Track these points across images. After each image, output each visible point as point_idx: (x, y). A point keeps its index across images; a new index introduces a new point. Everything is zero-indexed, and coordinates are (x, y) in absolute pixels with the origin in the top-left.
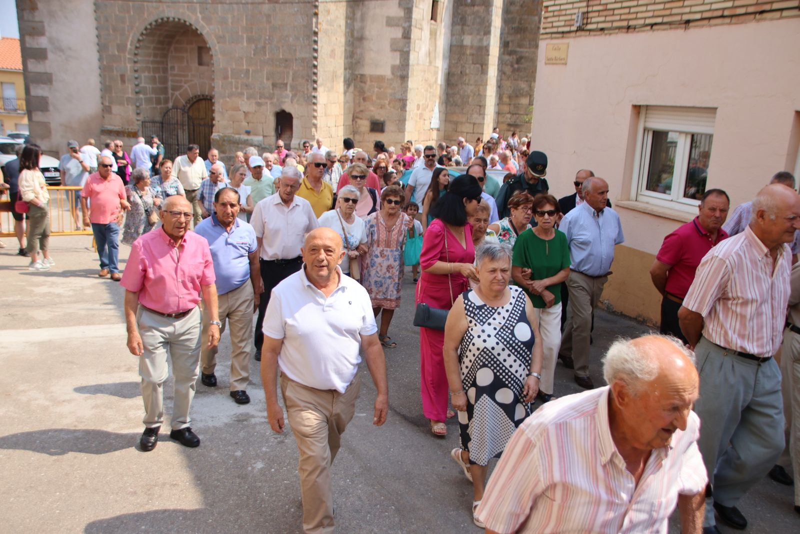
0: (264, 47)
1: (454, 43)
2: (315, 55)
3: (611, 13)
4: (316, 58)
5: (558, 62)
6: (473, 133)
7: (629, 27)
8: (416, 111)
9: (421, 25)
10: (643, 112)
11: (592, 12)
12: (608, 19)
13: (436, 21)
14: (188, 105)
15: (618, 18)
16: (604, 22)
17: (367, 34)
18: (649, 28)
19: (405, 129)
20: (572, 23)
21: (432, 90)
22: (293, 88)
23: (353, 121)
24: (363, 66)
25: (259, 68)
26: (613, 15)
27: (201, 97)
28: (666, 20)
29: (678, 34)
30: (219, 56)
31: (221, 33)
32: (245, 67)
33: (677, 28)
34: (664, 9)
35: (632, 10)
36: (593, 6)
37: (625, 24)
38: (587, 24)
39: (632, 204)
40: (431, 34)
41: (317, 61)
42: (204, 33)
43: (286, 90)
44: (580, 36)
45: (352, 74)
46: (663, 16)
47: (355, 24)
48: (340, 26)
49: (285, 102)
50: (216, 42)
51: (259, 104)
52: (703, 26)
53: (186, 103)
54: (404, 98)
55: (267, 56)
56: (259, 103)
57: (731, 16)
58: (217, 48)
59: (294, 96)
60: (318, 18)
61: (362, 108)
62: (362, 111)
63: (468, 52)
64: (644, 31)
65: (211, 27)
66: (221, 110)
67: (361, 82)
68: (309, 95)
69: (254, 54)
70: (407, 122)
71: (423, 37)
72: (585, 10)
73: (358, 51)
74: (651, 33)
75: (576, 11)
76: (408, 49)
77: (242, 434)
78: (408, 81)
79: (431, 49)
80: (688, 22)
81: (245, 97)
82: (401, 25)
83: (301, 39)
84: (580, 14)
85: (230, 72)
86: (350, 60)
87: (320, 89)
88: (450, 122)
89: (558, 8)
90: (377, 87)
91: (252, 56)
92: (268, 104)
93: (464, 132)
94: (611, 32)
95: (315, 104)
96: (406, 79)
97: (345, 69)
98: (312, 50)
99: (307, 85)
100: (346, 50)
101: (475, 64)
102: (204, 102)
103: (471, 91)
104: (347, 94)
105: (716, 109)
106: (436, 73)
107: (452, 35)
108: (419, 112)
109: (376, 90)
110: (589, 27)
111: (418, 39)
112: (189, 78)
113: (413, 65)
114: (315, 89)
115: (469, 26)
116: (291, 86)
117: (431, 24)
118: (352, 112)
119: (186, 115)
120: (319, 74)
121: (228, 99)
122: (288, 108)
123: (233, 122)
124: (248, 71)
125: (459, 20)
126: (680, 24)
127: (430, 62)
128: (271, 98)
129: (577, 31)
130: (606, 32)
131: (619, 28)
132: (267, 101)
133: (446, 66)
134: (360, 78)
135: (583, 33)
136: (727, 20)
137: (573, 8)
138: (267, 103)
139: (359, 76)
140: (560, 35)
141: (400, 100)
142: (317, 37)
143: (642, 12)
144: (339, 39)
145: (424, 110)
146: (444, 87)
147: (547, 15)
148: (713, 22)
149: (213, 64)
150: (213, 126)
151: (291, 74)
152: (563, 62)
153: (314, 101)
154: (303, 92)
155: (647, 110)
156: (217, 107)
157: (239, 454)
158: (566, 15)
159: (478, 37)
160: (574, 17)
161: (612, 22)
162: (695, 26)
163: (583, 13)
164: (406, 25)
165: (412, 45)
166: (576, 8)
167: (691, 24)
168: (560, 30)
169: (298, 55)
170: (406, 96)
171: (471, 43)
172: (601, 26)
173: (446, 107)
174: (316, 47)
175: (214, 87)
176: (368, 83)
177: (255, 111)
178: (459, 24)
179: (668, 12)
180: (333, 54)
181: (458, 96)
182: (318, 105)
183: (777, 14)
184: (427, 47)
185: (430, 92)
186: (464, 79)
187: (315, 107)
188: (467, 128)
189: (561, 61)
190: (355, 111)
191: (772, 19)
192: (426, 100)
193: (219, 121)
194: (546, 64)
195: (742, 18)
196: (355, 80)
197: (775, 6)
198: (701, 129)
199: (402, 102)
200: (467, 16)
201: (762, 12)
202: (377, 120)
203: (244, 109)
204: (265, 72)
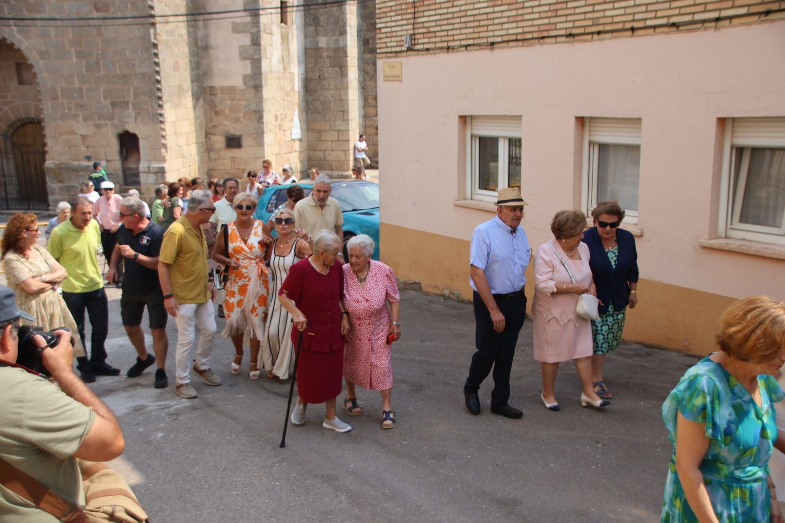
0: (97, 63)
1: (309, 46)
2: (157, 69)
3: (433, 35)
4: (158, 73)
5: (395, 79)
6: (339, 141)
7: (448, 48)
8: (274, 122)
9: (270, 29)
10: (469, 120)
11: (418, 34)
12: (432, 40)
13: (286, 23)
14: (11, 131)
15: (439, 39)
16: (428, 43)
17: (212, 42)
18: (464, 48)
19: (264, 142)
20: (401, 43)
21: (289, 98)
22: (136, 107)
23: (206, 137)
24: (211, 77)
25: (94, 86)
26: (435, 37)
27: (27, 121)
28: (476, 42)
29: (484, 55)
30: (45, 74)
31: (43, 48)
32: (77, 86)
33: (485, 49)
34: (474, 33)
35: (450, 33)
36: (418, 28)
37: (445, 45)
38: (415, 44)
39: (468, 202)
40: (282, 38)
41: (160, 76)
42: (23, 47)
43: (128, 109)
44: (410, 56)
45: (201, 87)
46: (474, 39)
47: (198, 31)
48: (181, 36)
49: (128, 122)
50: (38, 57)
51: (98, 126)
52: (504, 48)
53: (8, 128)
54: (260, 109)
55: (103, 73)
56: (98, 124)
57: (523, 40)
58: (41, 65)
59: (138, 115)
60: (155, 29)
61: (214, 123)
62: (215, 126)
63: (325, 54)
64: (460, 51)
65: (31, 41)
66: (53, 134)
67: (212, 95)
68: (154, 113)
69: (87, 71)
70: (265, 135)
71: (274, 42)
72: (412, 32)
73: (205, 61)
74: (466, 53)
75: (405, 33)
76: (258, 57)
77: (141, 418)
78: (262, 91)
79: (284, 54)
80: (492, 44)
81: (81, 118)
82: (249, 31)
83: (139, 52)
84: (408, 36)
85: (60, 93)
86: (196, 72)
87: (166, 106)
88: (313, 130)
89: (389, 30)
90: (229, 100)
91: (85, 73)
92: (109, 126)
93: (328, 141)
94: (435, 51)
95: (162, 122)
96: (260, 89)
97: (192, 82)
98: (153, 64)
99: (152, 102)
100: (190, 61)
101: (333, 67)
102: (30, 126)
103: (332, 96)
104: (197, 109)
105: (521, 116)
106: (292, 80)
107: (306, 37)
108: (277, 123)
109: (228, 102)
111: (269, 45)
112: (9, 99)
113: (266, 74)
114: (161, 106)
115: (322, 26)
116: (133, 104)
117: (281, 27)
118: (204, 129)
119: (9, 141)
120: (163, 90)
121: (60, 122)
122: (132, 128)
123: (70, 147)
124: (81, 90)
125: (311, 21)
126: (487, 46)
127: (285, 69)
128: (111, 118)
129: (407, 51)
130: (431, 52)
131: (441, 48)
132: (106, 122)
133: (302, 71)
134: (210, 91)
135: (412, 53)
136: (521, 43)
137: (402, 30)
138: (107, 124)
139: (208, 89)
140: (394, 55)
141: (255, 112)
142: (157, 49)
143: (457, 35)
144: (181, 50)
145: (283, 120)
146: (302, 93)
147: (381, 36)
148: (511, 44)
149: (38, 83)
150: (44, 153)
151: (132, 90)
152: (398, 79)
153: (161, 119)
154: (148, 110)
155: (472, 119)
156: (49, 131)
157: (141, 430)
158: (397, 36)
159: (334, 38)
160: (404, 38)
161: (435, 43)
162: (499, 48)
163: (411, 35)
165: (263, 52)
166: (404, 30)
167: (495, 46)
168: (394, 49)
169: (138, 70)
170: (262, 107)
171: (327, 45)
172: (426, 46)
173: (307, 115)
174: (157, 60)
175: (42, 109)
176: (219, 95)
177: (95, 134)
178: (312, 25)
179: (476, 35)
180: (176, 66)
181: (319, 103)
182: (166, 124)
183: (553, 40)
184: (280, 53)
185: (288, 101)
186: (323, 84)
187: (163, 126)
188: (331, 136)
189: (397, 78)
190: (207, 126)
191: (550, 44)
192: (284, 110)
193: (52, 147)
194: (384, 81)
195: (531, 42)
196: (203, 93)
197: (552, 33)
198: (514, 134)
199: (257, 113)
200: (319, 16)
201: (543, 38)
202: (232, 135)
203: (82, 133)
204: (101, 90)
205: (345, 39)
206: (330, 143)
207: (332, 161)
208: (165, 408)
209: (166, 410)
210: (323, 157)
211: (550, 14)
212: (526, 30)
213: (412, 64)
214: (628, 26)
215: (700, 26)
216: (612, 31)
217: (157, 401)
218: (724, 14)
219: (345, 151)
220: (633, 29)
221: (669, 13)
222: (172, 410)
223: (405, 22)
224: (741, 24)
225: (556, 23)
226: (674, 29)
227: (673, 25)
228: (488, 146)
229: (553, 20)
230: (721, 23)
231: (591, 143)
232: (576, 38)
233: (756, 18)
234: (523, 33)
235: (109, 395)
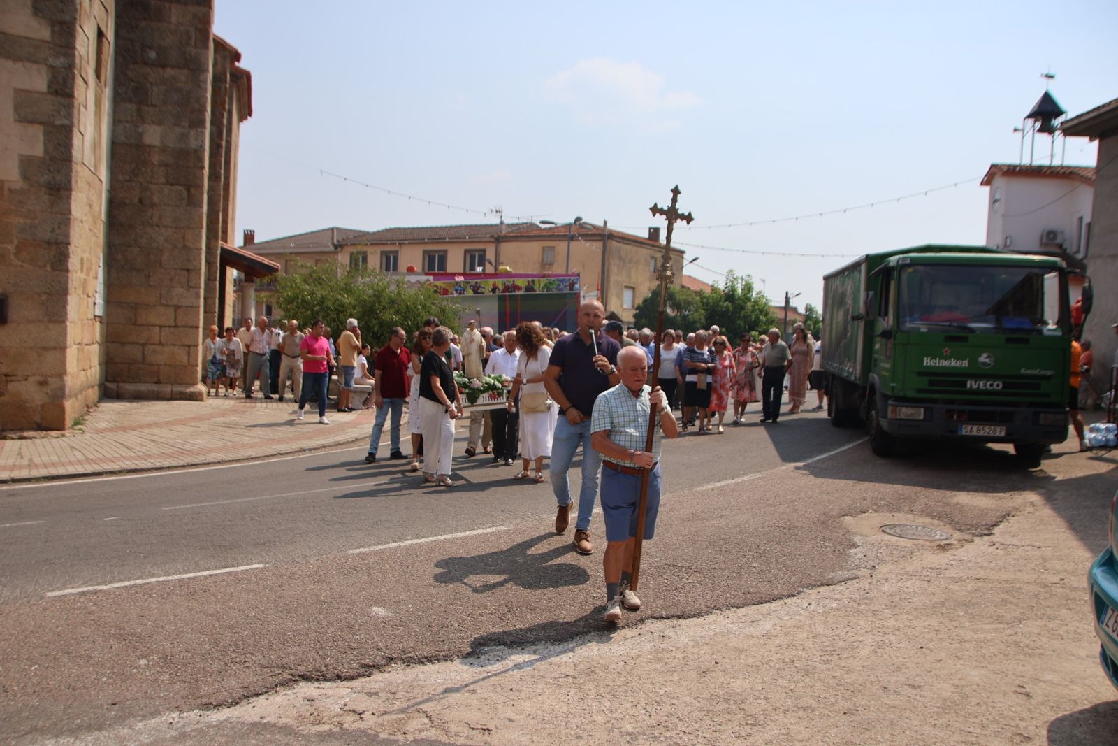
1: (122, 139)
6: (176, 326)
8: (79, 273)
9: (86, 74)
13: (100, 80)
19: (66, 314)
21: (96, 231)
40: (96, 102)
54: (61, 238)
63: (156, 159)
70: (70, 298)
76: (66, 122)
78: (69, 198)
79: (96, 136)
82: (46, 60)
88: (119, 304)
93: (156, 326)
96: (63, 193)
101: (172, 185)
103: (166, 240)
106: (100, 194)
107: (115, 120)
108: (82, 277)
111: (83, 105)
113: (77, 164)
115: (153, 106)
125: (129, 92)
127: (95, 167)
133: (108, 184)
141: (48, 243)
145: (88, 272)
146: (105, 229)
159: (177, 130)
164: (59, 62)
165: (75, 115)
170: (67, 236)
171: (162, 142)
178: (131, 101)
181: (136, 250)
184: (92, 130)
186: (149, 214)
188: (159, 316)
192: (90, 252)
199: (54, 248)
200: (149, 85)
205: (202, 135)
206: (157, 329)
207: (158, 365)
210: (139, 356)
219: (189, 346)
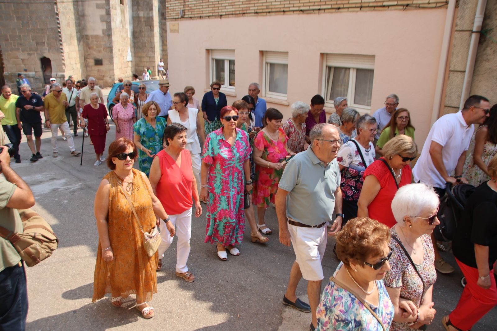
0: (28, 23)
1: (135, 15)
2: (59, 26)
3: (193, 10)
4: (59, 28)
6: (150, 62)
7: (200, 17)
8: (118, 52)
9: (115, 7)
10: (210, 52)
11: (186, 10)
12: (193, 13)
13: (123, 4)
15: (196, 13)
16: (191, 14)
17: (86, 13)
18: (208, 17)
19: (113, 62)
20: (178, 14)
22: (48, 45)
23: (85, 60)
24: (86, 30)
25: (26, 34)
28: (214, 14)
29: (218, 20)
32: (18, 34)
33: (217, 18)
34: (212, 10)
35: (201, 10)
36: (186, 7)
37: (199, 15)
38: (185, 15)
40: (121, 11)
41: (60, 29)
43: (45, 45)
44: (182, 20)
45: (81, 35)
46: (212, 13)
47: (79, 8)
48: (70, 9)
49: (45, 53)
51: (30, 54)
52: (226, 18)
55: (31, 27)
57: (235, 14)
59: (50, 49)
60: (57, 6)
61: (89, 53)
62: (89, 55)
63: (142, 20)
64: (206, 19)
66: (7, 59)
67: (87, 39)
68: (58, 48)
69: (22, 27)
70: (114, 59)
71: (117, 13)
72: (183, 9)
73: (83, 22)
74: (209, 20)
75: (180, 9)
76: (110, 21)
77: (56, 194)
78: (112, 37)
79: (122, 19)
80: (221, 16)
81: (21, 50)
82: (104, 8)
83: (49, 17)
84: (181, 11)
86: (78, 28)
87: (64, 45)
88: (137, 57)
89: (172, 8)
90: (96, 41)
91: (21, 27)
92: (36, 54)
94: (194, 19)
95: (62, 53)
96: (111, 36)
97: (77, 33)
98: (56, 23)
99: (57, 42)
100: (75, 22)
101: (147, 26)
103: (147, 40)
104: (80, 46)
105: (234, 50)
106: (127, 32)
107: (133, 11)
108: (120, 53)
109: (95, 43)
110: (186, 16)
111: (115, 15)
113: (114, 29)
114: (61, 45)
115: (141, 6)
116: (47, 44)
117: (121, 6)
120: (62, 36)
121: (10, 52)
122: (47, 55)
123: (16, 65)
124: (20, 36)
125: (136, 4)
126: (218, 16)
127: (123, 27)
128: (36, 50)
129: (181, 18)
130: (192, 19)
131: (197, 17)
133: (132, 28)
135: (183, 19)
136: (234, 16)
137: (178, 8)
138: (34, 53)
139: (85, 36)
140: (175, 20)
142: (58, 16)
143: (204, 11)
144: (71, 16)
145: (122, 51)
146: (132, 39)
147: (168, 10)
148: (229, 16)
150: (3, 68)
151: (46, 37)
153: (62, 51)
154: (55, 46)
155: (212, 51)
156: (4, 57)
157: (57, 199)
158: (176, 11)
159: (147, 12)
160: (179, 12)
161: (194, 14)
162: (224, 17)
163: (183, 11)
164: (107, 8)
165: (112, 18)
167: (222, 16)
168: (175, 17)
169: (49, 26)
170: (112, 45)
171: (144, 15)
172: (190, 16)
173: (134, 50)
174: (58, 21)
176: (91, 39)
177: (28, 58)
178: (136, 6)
179: (214, 11)
180: (68, 25)
181: (140, 43)
182: (64, 53)
183: (249, 15)
184: (120, 18)
185: (125, 42)
186: (142, 34)
187: (63, 54)
188: (147, 59)
189: (176, 31)
190: (85, 55)
191: (248, 16)
192: (123, 46)
193: (7, 65)
194: (170, 32)
195: (238, 15)
196: (83, 38)
197: (248, 12)
198: (232, 58)
199: (110, 48)
201: (244, 13)
202: (98, 59)
203: (21, 58)
204: (31, 36)
205: (152, 13)
206: (146, 63)
208: (68, 189)
209: (68, 190)
211: (247, 3)
212: (236, 9)
213: (184, 24)
214: (282, 10)
215: (312, 12)
216: (275, 12)
217: (64, 186)
218: (322, 7)
219: (153, 67)
220: (284, 11)
221: (299, 5)
222: (71, 190)
223: (180, 4)
224: (329, 13)
225: (250, 7)
226: (301, 12)
227: (301, 10)
228: (219, 64)
229: (248, 6)
230: (321, 11)
231: (266, 63)
232: (259, 14)
233: (334, 10)
234: (235, 11)
235: (40, 184)
